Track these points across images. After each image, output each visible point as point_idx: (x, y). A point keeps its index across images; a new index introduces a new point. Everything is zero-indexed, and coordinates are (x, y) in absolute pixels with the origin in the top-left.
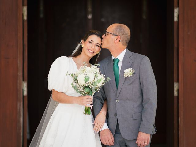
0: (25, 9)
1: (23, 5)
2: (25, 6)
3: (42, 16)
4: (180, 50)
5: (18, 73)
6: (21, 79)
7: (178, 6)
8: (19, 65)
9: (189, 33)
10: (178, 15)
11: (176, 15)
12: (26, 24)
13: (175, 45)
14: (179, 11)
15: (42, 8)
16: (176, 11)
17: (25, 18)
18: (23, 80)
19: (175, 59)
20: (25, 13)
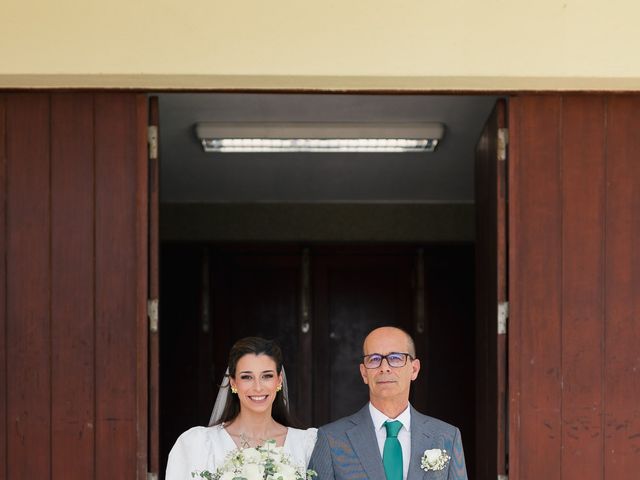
0: (154, 306)
1: (149, 298)
2: (154, 299)
3: (206, 328)
4: (512, 400)
5: (138, 454)
6: (145, 466)
7: (507, 299)
8: (138, 435)
9: (532, 362)
10: (507, 320)
11: (501, 318)
12: (155, 340)
13: (501, 389)
14: (509, 311)
15: (206, 312)
16: (502, 310)
17: (155, 327)
18: (149, 471)
19: (500, 421)
20: (155, 317)
